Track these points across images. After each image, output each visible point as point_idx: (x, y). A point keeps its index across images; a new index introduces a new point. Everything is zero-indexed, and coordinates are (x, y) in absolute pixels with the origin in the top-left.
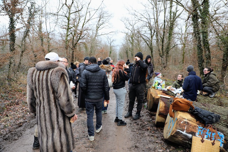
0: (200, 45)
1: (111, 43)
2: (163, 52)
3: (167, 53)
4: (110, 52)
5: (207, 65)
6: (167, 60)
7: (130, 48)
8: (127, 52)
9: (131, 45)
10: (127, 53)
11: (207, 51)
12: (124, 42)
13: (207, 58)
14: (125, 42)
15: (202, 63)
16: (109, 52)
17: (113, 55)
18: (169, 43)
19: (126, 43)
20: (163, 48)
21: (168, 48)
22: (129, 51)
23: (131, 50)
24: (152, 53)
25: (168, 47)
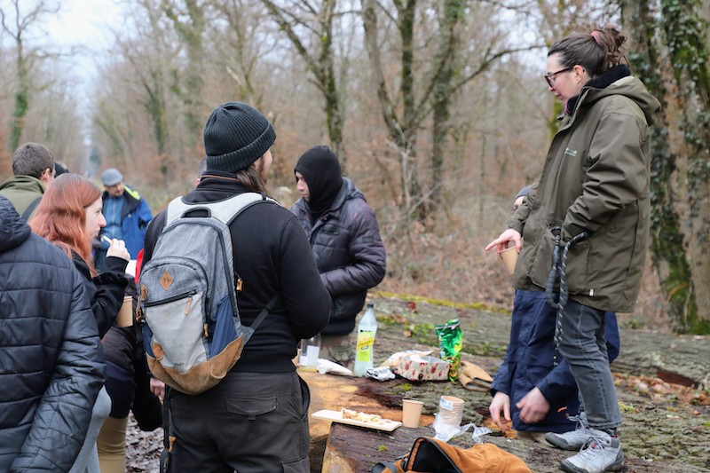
0: (644, 52)
1: (21, 29)
2: (409, 103)
3: (441, 110)
4: (22, 101)
5: (693, 194)
6: (437, 163)
7: (175, 73)
8: (154, 100)
9: (183, 53)
10: (154, 106)
11: (695, 98)
12: (130, 21)
13: (693, 142)
14: (138, 25)
15: (666, 179)
16: (13, 101)
17: (43, 124)
18: (453, 40)
19: (150, 30)
20: (407, 73)
21: (443, 75)
22: (167, 96)
23: (184, 90)
24: (331, 115)
25: (446, 69)
